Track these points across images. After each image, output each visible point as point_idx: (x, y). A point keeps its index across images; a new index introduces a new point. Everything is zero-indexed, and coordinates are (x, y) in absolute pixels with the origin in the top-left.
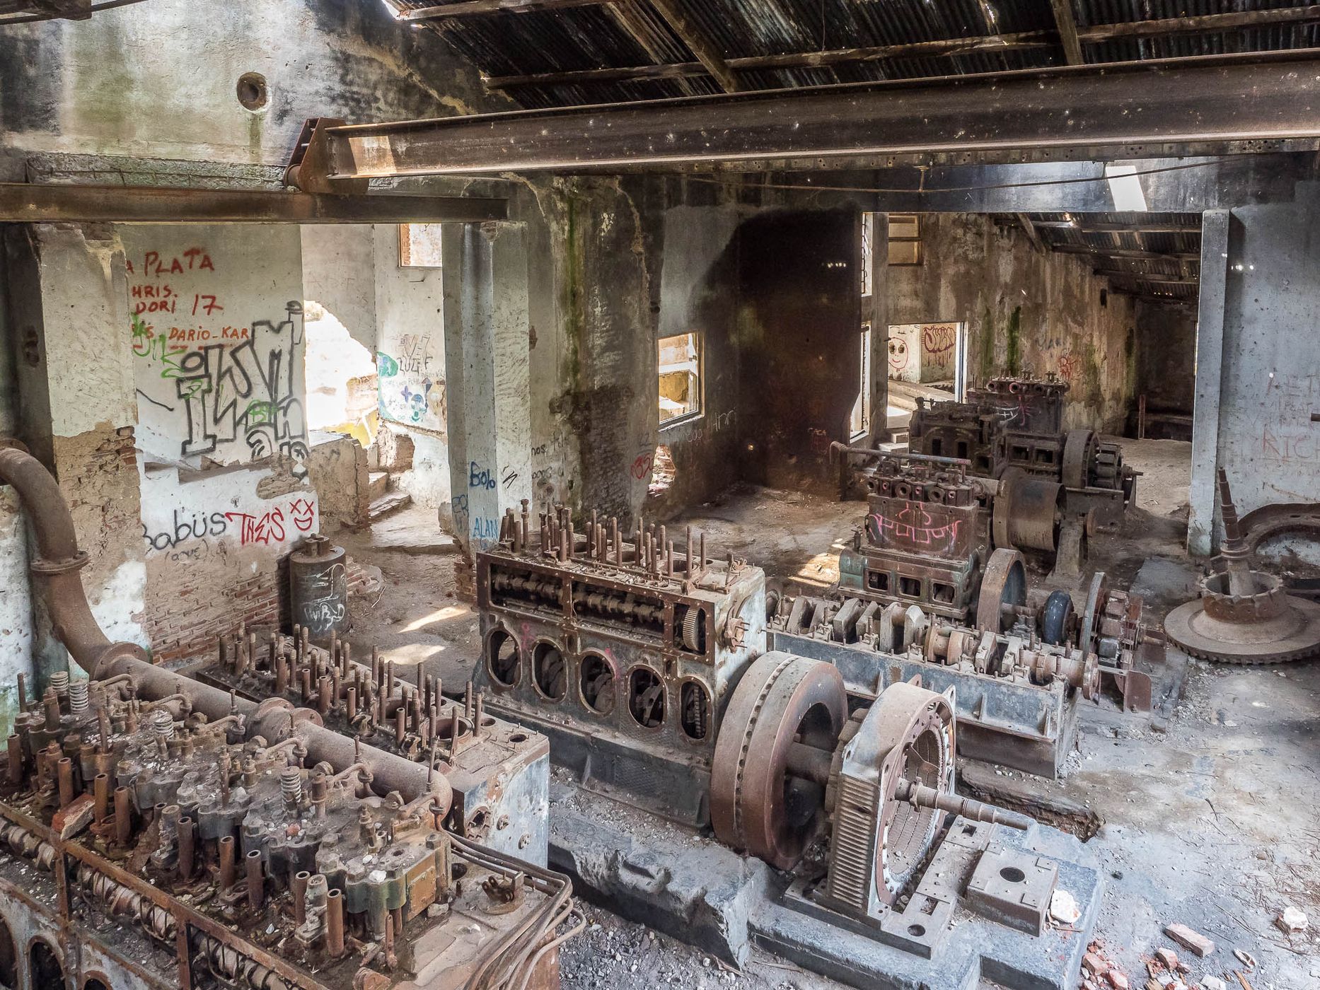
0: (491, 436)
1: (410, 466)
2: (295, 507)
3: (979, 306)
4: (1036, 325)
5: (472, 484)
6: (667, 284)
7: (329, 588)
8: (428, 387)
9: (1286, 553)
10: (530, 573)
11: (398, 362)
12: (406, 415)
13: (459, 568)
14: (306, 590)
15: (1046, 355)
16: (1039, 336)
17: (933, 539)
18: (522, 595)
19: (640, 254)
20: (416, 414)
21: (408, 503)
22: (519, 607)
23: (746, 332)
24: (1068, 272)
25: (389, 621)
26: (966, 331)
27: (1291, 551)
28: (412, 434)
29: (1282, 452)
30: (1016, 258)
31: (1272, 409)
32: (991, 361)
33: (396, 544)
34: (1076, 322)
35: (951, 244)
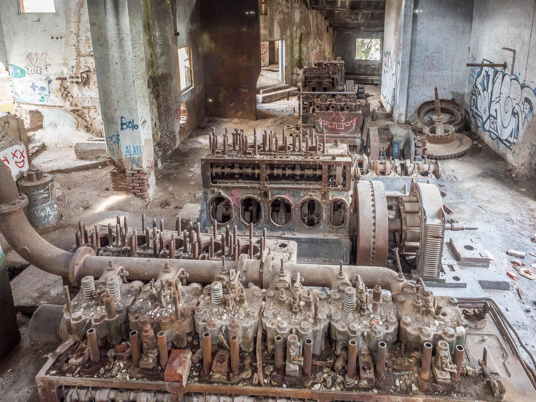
0: (133, 101)
1: (41, 127)
2: (14, 155)
3: (288, 33)
4: (308, 41)
5: (122, 129)
6: (179, 21)
7: (49, 197)
8: (50, 82)
9: (429, 119)
10: (234, 164)
11: (26, 69)
12: (36, 98)
13: (113, 174)
14: (35, 201)
15: (311, 53)
16: (309, 45)
17: (345, 127)
18: (231, 177)
19: (169, 5)
20: (43, 98)
21: (43, 147)
22: (227, 183)
23: (205, 46)
24: (317, 18)
25: (81, 209)
26: (284, 44)
27: (430, 118)
28: (40, 109)
29: (429, 82)
30: (300, 12)
31: (426, 66)
32: (293, 57)
33: (55, 168)
34: (320, 39)
35: (277, 5)
